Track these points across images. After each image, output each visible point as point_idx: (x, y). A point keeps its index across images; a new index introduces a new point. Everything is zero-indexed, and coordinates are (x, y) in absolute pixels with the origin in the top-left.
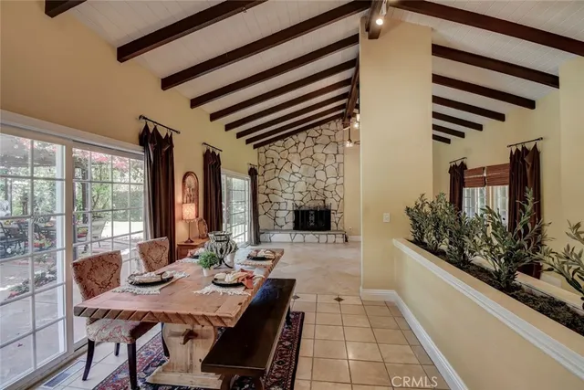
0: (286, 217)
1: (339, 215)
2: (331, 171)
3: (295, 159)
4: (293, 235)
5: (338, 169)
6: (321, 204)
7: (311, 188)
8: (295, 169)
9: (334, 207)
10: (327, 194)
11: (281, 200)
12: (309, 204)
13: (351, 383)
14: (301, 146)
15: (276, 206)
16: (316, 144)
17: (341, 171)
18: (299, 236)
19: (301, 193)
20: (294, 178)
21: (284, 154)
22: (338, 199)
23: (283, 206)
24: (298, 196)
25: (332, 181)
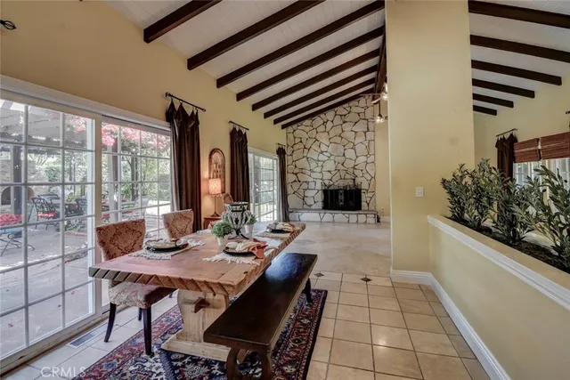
0: (315, 197)
1: (370, 195)
2: (361, 149)
3: (323, 138)
4: (322, 215)
5: (368, 147)
6: (351, 183)
7: (340, 167)
8: (324, 148)
9: (365, 186)
10: (357, 172)
11: (310, 180)
12: (338, 183)
13: (374, 371)
14: (329, 125)
15: (305, 186)
16: (345, 122)
17: (372, 148)
18: (328, 216)
19: (329, 171)
20: (322, 157)
21: (312, 134)
22: (369, 178)
23: (312, 185)
24: (327, 176)
25: (362, 159)
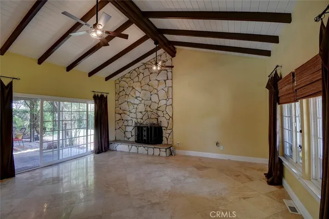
0: (131, 131)
1: (169, 131)
2: (162, 94)
3: (137, 86)
4: (130, 146)
5: (167, 92)
6: (155, 122)
7: (148, 109)
8: (138, 94)
9: (164, 124)
10: (160, 113)
11: (129, 118)
12: (146, 122)
14: (141, 76)
15: (126, 123)
16: (151, 73)
17: (170, 93)
19: (141, 112)
20: (137, 102)
21: (130, 84)
22: (168, 118)
23: (130, 123)
24: (140, 115)
25: (163, 102)
